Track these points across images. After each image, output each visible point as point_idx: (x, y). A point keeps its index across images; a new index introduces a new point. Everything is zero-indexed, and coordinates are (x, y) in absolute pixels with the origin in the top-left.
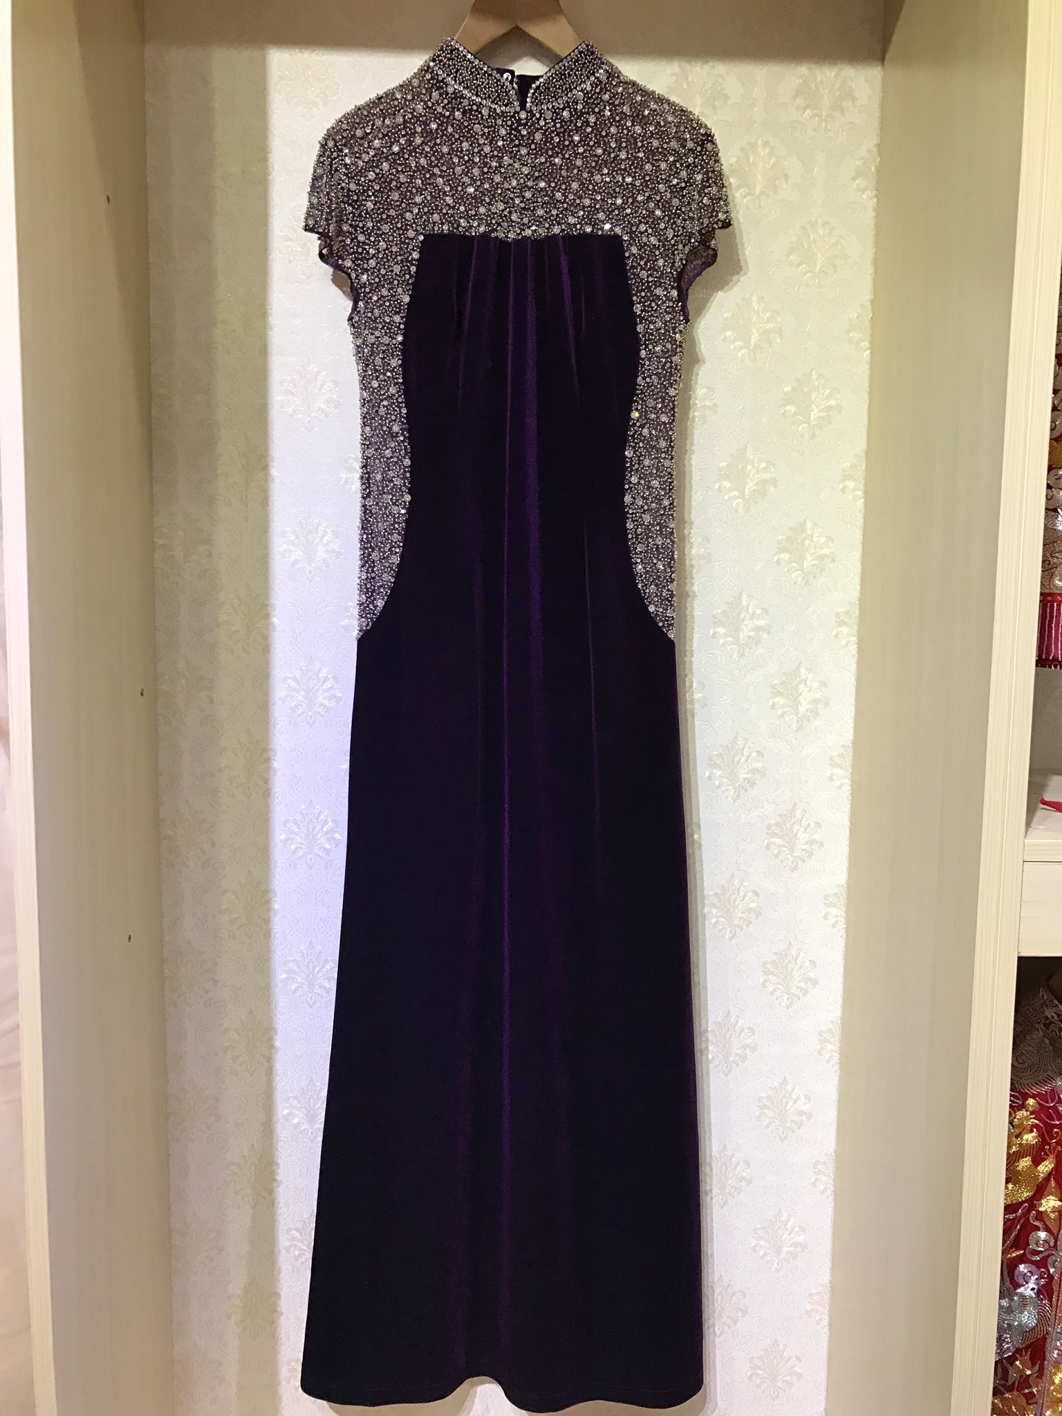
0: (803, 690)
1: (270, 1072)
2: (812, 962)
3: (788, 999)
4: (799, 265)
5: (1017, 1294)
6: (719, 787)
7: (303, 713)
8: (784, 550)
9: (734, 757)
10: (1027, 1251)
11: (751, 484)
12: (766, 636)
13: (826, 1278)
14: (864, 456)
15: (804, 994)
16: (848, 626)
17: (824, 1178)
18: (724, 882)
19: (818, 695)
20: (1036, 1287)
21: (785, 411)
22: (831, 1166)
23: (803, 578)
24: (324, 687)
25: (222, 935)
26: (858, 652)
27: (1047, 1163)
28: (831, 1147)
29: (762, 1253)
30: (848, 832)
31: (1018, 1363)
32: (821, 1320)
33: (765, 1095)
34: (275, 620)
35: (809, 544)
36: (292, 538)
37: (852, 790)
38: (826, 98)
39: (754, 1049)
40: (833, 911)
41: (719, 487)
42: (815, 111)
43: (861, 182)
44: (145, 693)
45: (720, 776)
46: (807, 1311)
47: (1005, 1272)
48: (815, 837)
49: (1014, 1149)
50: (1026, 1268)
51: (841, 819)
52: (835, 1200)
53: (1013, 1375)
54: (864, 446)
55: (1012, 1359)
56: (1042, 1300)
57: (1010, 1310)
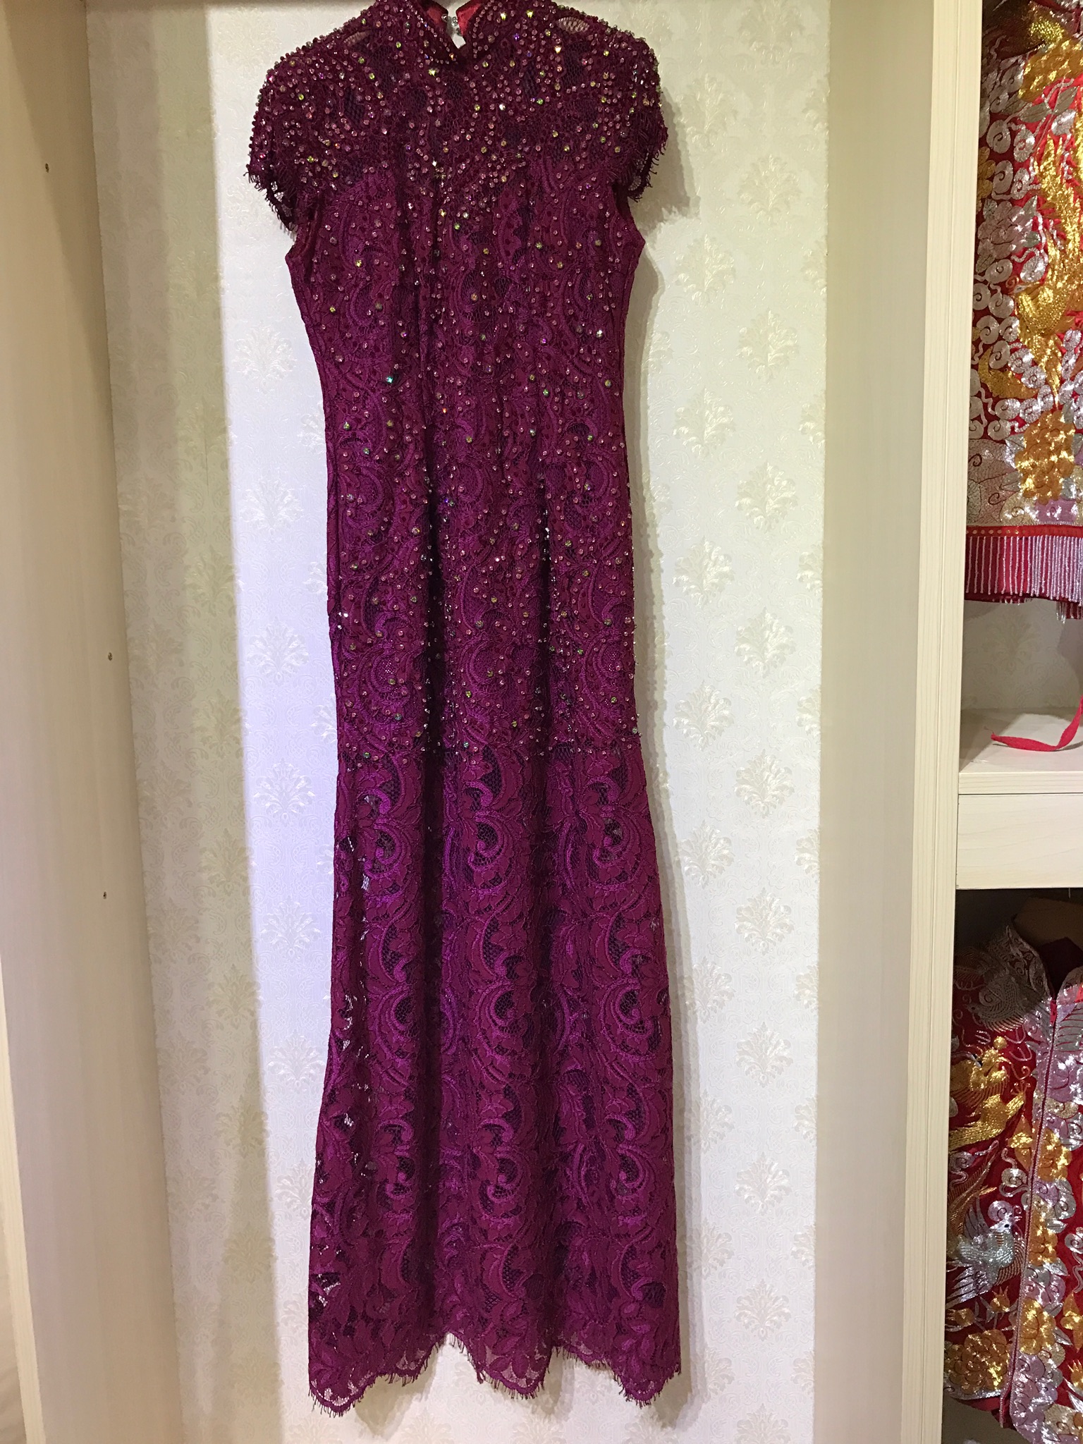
0: (769, 636)
1: (254, 1025)
2: (788, 909)
3: (764, 944)
4: (751, 203)
5: (991, 1231)
6: (687, 735)
7: (271, 673)
8: (746, 495)
9: (701, 704)
10: (1000, 1187)
11: (710, 428)
12: (729, 582)
13: (811, 1221)
14: (824, 396)
15: (780, 940)
16: (812, 569)
17: (806, 1123)
18: (695, 830)
19: (784, 640)
20: (1010, 1224)
21: (741, 354)
22: (813, 1110)
23: (766, 523)
24: (290, 647)
25: (202, 893)
26: (823, 596)
27: (1016, 1099)
28: (812, 1092)
29: (746, 1196)
30: (818, 777)
31: (995, 1300)
32: (807, 1261)
33: (744, 1041)
34: (240, 582)
35: (771, 488)
36: (254, 499)
37: (821, 734)
38: (772, 29)
39: (731, 995)
40: (807, 856)
41: (678, 433)
42: (761, 44)
43: (811, 114)
44: (113, 657)
45: (688, 724)
46: (793, 1252)
47: (978, 1209)
48: (785, 783)
49: (982, 1087)
50: (1000, 1205)
51: (811, 764)
52: (818, 1144)
53: (991, 1312)
54: (823, 386)
55: (989, 1297)
56: (1017, 1237)
57: (984, 1247)
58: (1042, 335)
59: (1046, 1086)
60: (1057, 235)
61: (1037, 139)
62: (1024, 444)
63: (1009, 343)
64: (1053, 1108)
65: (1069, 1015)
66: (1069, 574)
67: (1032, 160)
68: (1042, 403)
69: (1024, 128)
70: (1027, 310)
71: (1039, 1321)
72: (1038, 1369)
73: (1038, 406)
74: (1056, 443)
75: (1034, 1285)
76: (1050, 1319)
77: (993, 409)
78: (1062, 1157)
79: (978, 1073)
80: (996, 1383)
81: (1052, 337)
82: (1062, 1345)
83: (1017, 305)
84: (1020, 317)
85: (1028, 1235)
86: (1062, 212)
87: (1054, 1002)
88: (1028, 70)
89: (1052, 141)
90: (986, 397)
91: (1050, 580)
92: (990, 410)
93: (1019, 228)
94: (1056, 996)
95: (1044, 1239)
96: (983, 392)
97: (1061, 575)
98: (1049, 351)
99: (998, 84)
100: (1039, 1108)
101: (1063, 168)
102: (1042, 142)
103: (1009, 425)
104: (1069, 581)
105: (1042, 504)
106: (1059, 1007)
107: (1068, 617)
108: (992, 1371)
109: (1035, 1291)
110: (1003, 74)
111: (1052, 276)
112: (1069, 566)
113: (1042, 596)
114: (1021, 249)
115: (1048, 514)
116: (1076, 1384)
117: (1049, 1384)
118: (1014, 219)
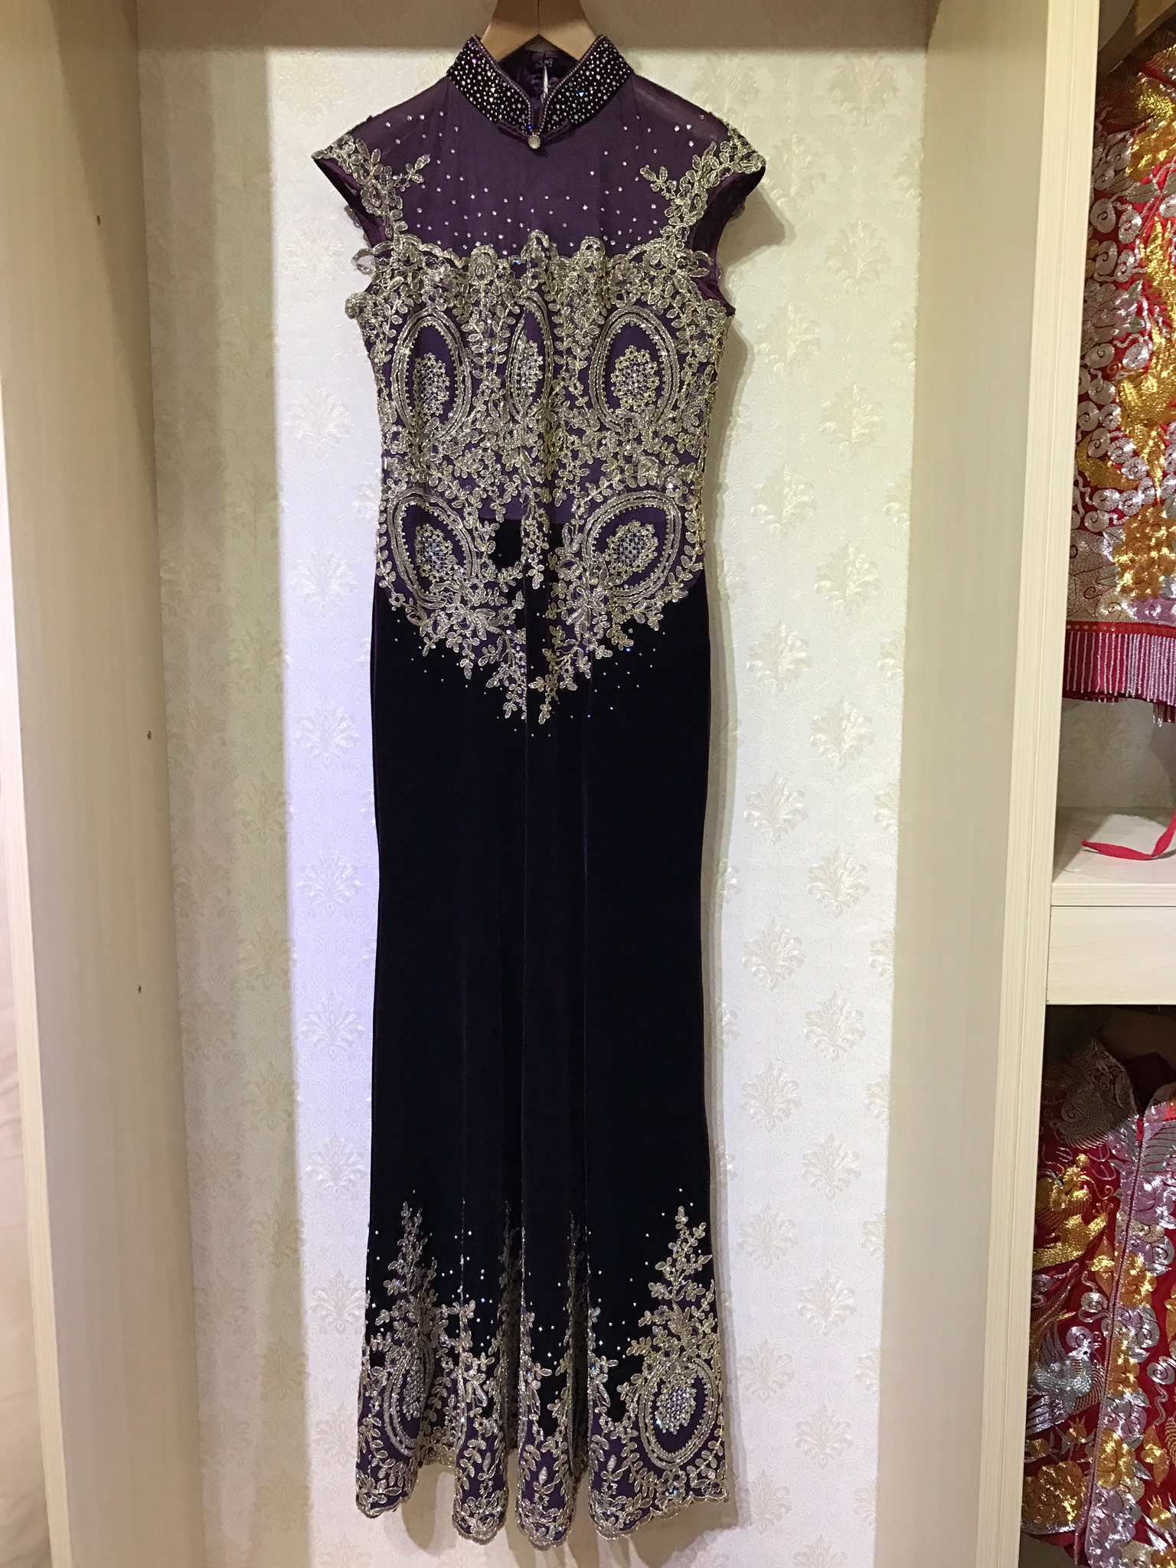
0: (846, 726)
1: (291, 1128)
2: (860, 1013)
3: (834, 1051)
4: (838, 270)
5: (1068, 1358)
6: (757, 829)
7: (319, 755)
8: (825, 577)
9: (773, 797)
10: (1079, 1312)
11: (789, 507)
12: (806, 669)
13: (876, 1342)
14: (910, 475)
15: (851, 1047)
16: (894, 657)
17: (874, 1239)
18: (764, 928)
19: (862, 731)
20: (1089, 1351)
21: (825, 429)
22: (882, 1227)
23: (846, 606)
24: (340, 727)
25: (239, 986)
26: (904, 685)
27: (1098, 1220)
28: (881, 1207)
29: (809, 1316)
30: (895, 876)
31: (1071, 1430)
32: (871, 1384)
33: (810, 1152)
34: (288, 658)
35: (852, 571)
36: (305, 570)
37: (899, 830)
38: (865, 89)
39: (798, 1104)
40: (881, 958)
41: (755, 511)
42: (853, 104)
43: (904, 180)
44: (152, 736)
45: (759, 818)
46: (857, 1375)
47: (1056, 1335)
48: (860, 880)
49: (1063, 1206)
50: (1078, 1330)
51: (888, 862)
52: (885, 1262)
53: (1067, 1444)
54: (909, 464)
55: (1065, 1427)
56: (1096, 1364)
57: (1061, 1374)
58: (1145, 425)
59: (1131, 1208)
60: (1163, 322)
61: (1145, 220)
62: (1123, 537)
63: (1110, 432)
64: (1137, 1231)
65: (1157, 1134)
66: (1168, 677)
67: (1138, 242)
68: (1143, 496)
69: (1130, 208)
70: (1130, 399)
71: (1117, 1454)
72: (1116, 1504)
73: (1139, 498)
74: (1157, 538)
75: (1114, 1416)
76: (1129, 1452)
77: (1091, 499)
78: (1146, 1283)
79: (1059, 1192)
80: (1070, 1518)
81: (1155, 428)
82: (1141, 1479)
83: (1119, 392)
84: (1121, 404)
85: (1108, 1364)
86: (1169, 299)
87: (1141, 1120)
88: (1136, 148)
89: (1159, 223)
90: (1084, 487)
91: (1148, 681)
92: (1087, 500)
93: (1123, 313)
94: (1144, 1113)
95: (1126, 1368)
96: (1081, 480)
97: (1159, 677)
98: (1151, 442)
99: (1104, 160)
100: (1123, 1231)
101: (1171, 253)
102: (1148, 224)
103: (1107, 516)
104: (1167, 683)
105: (1141, 601)
106: (1146, 1125)
107: (1165, 720)
108: (1066, 1504)
109: (1114, 1422)
110: (1109, 151)
111: (1157, 364)
112: (1168, 669)
113: (1138, 697)
114: (1124, 334)
115: (1147, 612)
116: (1155, 1520)
117: (1126, 1519)
118: (1118, 302)
